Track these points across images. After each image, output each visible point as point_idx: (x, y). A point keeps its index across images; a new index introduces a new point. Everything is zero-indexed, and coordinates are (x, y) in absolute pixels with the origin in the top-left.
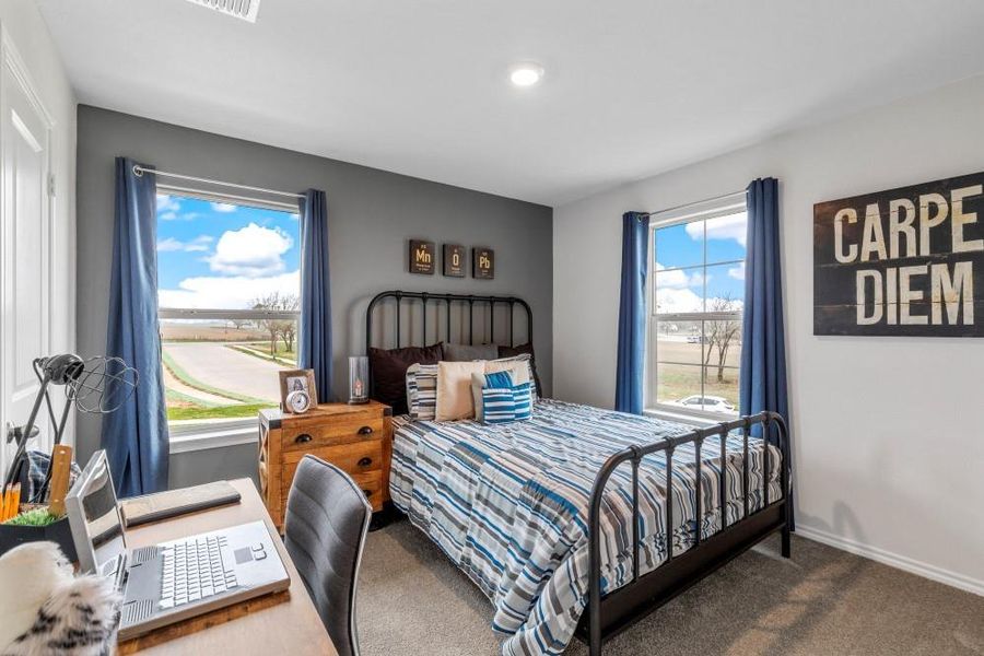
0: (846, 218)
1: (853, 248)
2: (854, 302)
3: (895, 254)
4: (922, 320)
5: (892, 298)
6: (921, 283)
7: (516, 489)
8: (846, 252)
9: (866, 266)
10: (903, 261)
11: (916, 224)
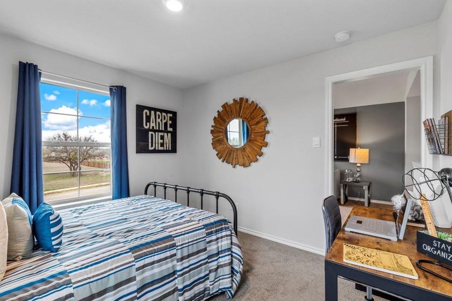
0: (146, 113)
1: (148, 123)
2: (148, 142)
3: (157, 129)
4: (162, 148)
5: (157, 142)
6: (162, 138)
7: (130, 257)
8: (146, 125)
9: (151, 131)
10: (159, 131)
11: (161, 120)
